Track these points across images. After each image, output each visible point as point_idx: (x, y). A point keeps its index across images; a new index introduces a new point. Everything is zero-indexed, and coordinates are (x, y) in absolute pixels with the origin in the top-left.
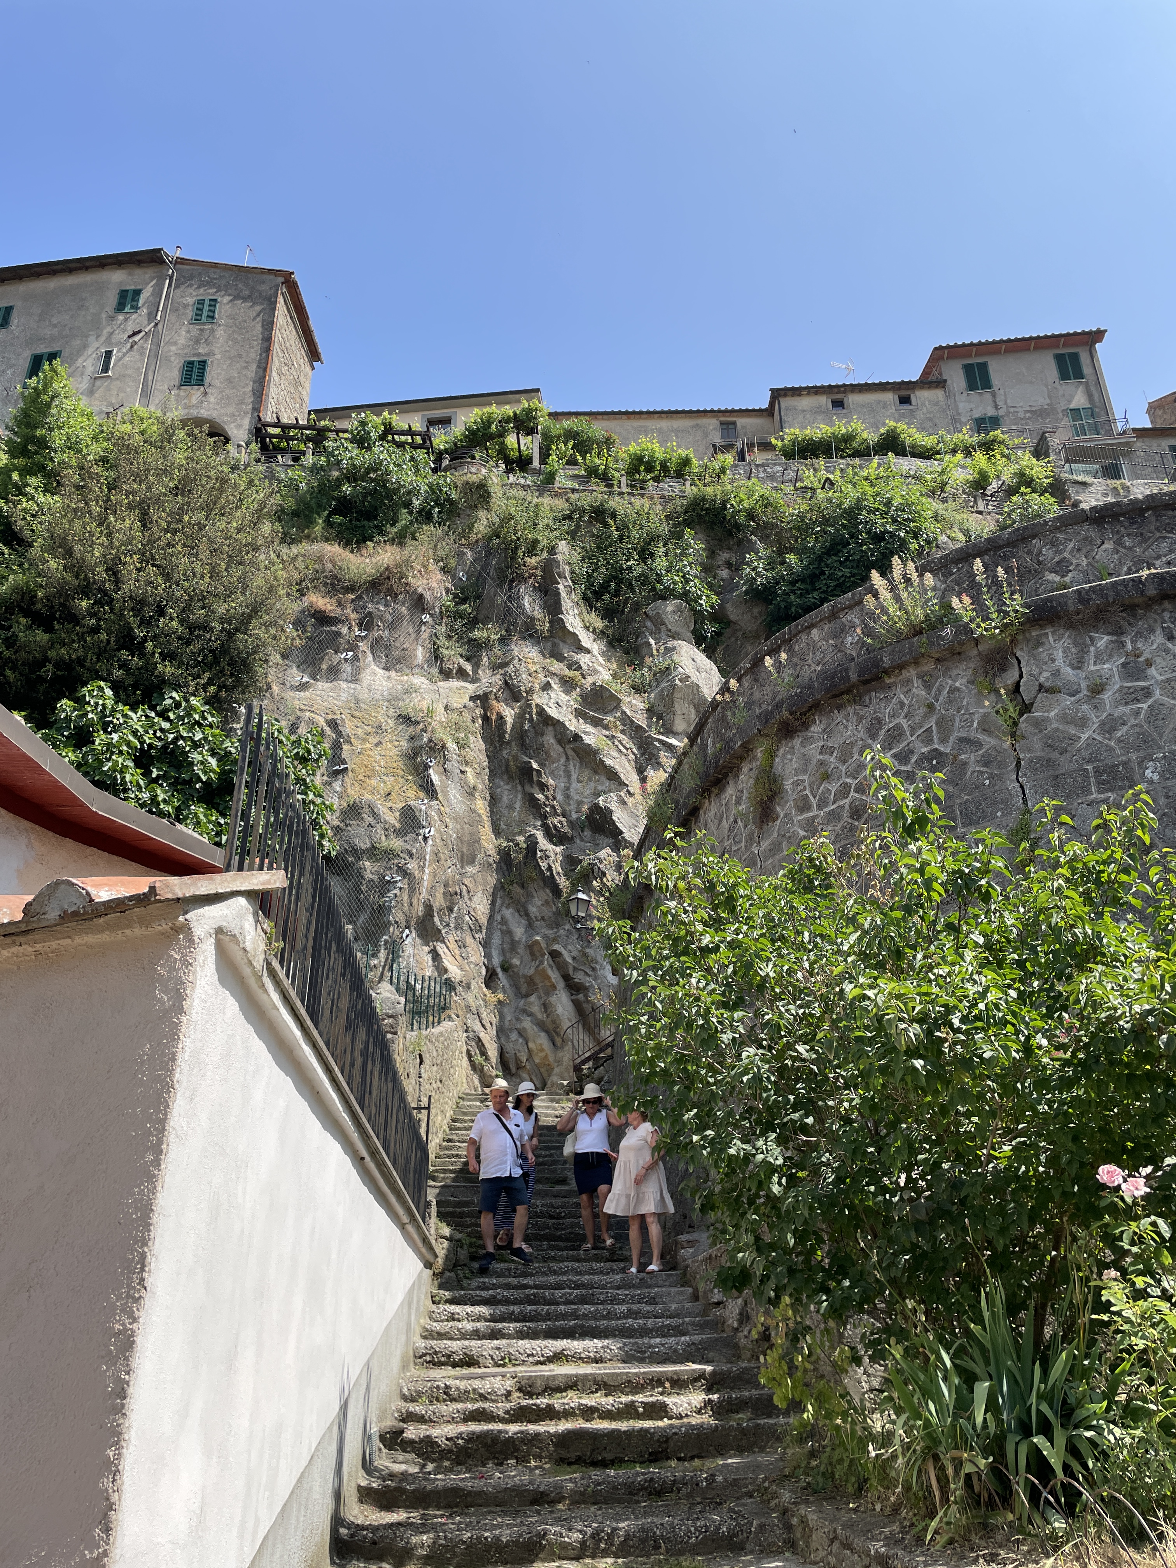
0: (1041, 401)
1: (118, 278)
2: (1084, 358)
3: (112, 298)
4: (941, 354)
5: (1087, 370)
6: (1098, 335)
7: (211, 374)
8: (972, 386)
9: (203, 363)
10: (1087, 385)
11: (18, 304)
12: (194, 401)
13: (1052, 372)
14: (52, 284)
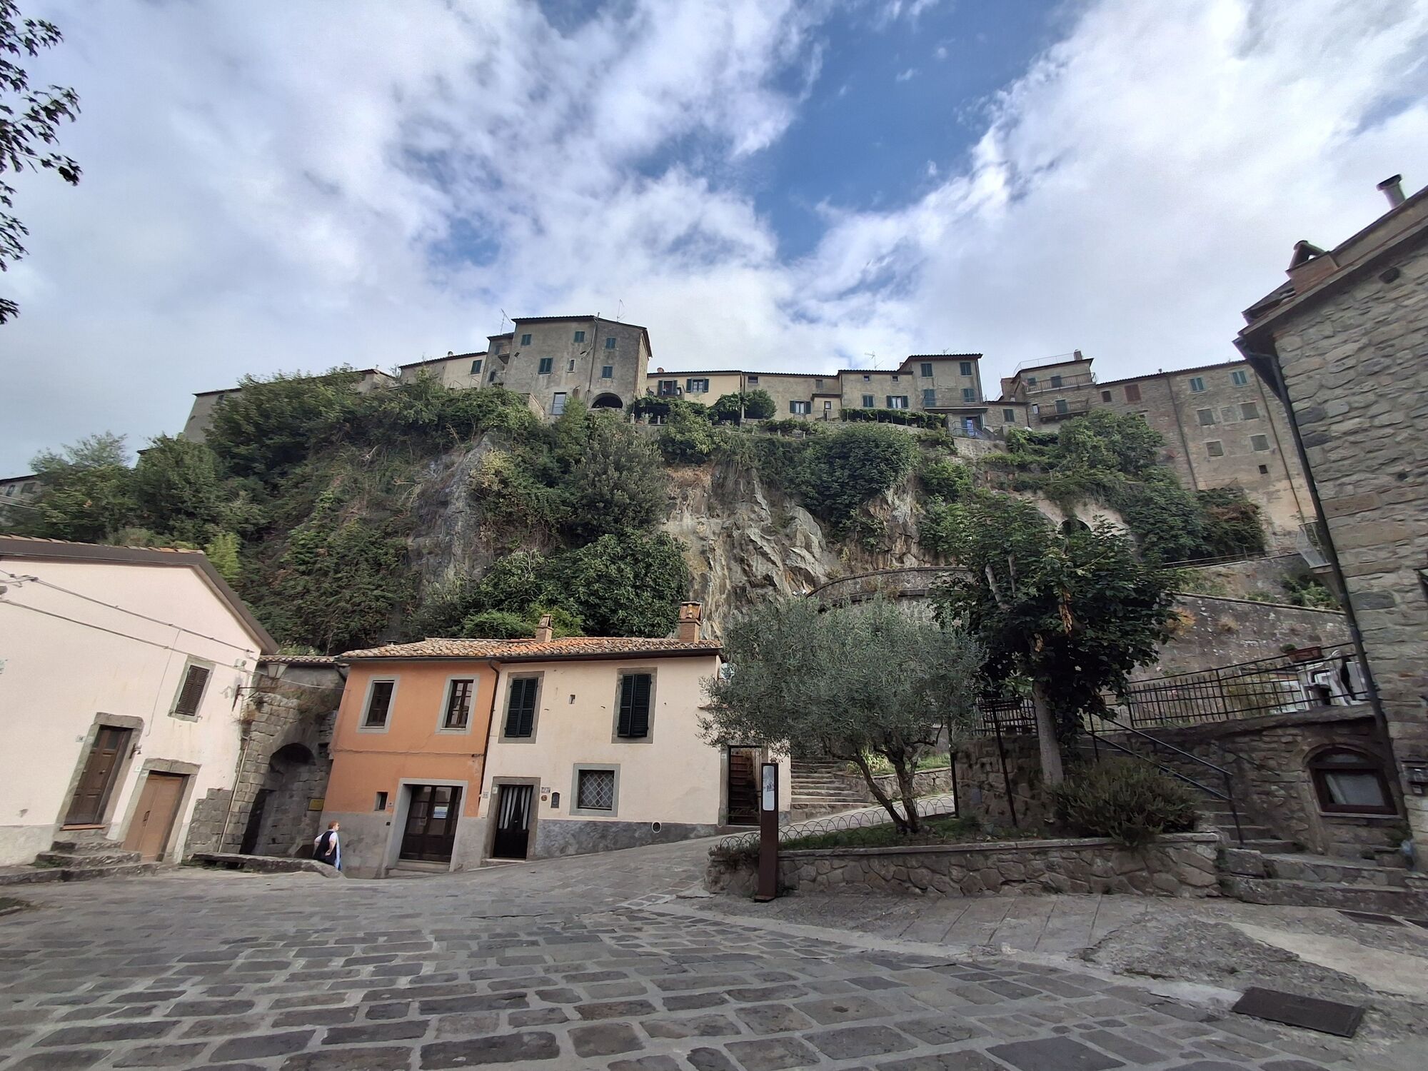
0: (952, 385)
1: (574, 326)
2: (973, 366)
3: (572, 335)
4: (912, 359)
5: (973, 371)
6: (980, 356)
7: (614, 373)
8: (924, 375)
9: (611, 368)
10: (972, 379)
11: (533, 334)
12: (608, 385)
13: (959, 370)
14: (547, 326)
